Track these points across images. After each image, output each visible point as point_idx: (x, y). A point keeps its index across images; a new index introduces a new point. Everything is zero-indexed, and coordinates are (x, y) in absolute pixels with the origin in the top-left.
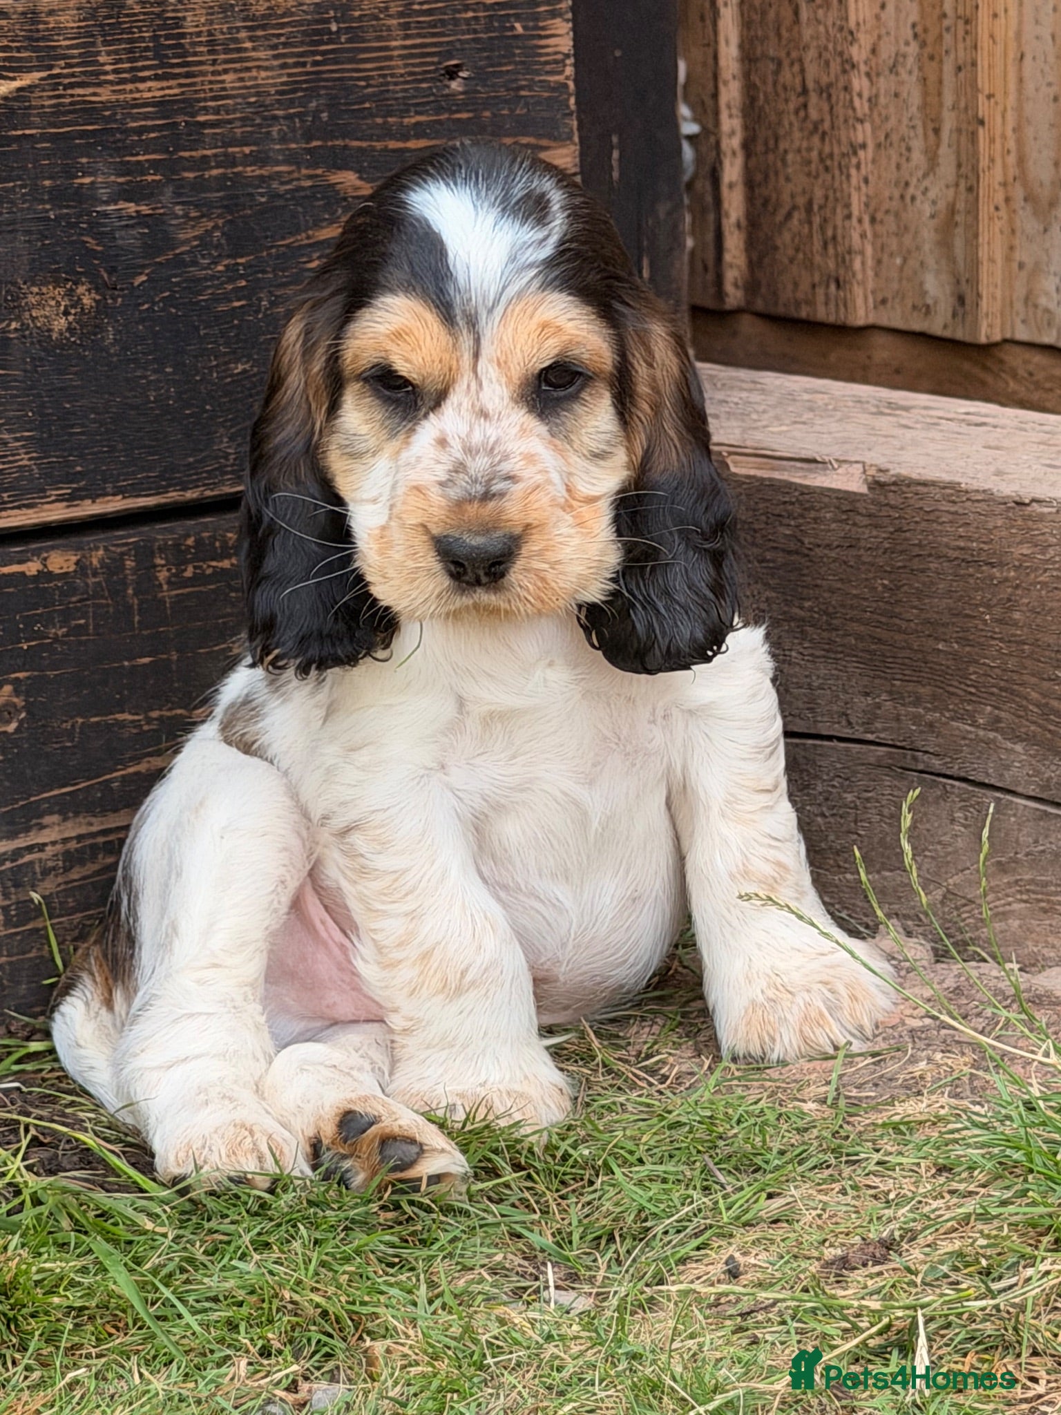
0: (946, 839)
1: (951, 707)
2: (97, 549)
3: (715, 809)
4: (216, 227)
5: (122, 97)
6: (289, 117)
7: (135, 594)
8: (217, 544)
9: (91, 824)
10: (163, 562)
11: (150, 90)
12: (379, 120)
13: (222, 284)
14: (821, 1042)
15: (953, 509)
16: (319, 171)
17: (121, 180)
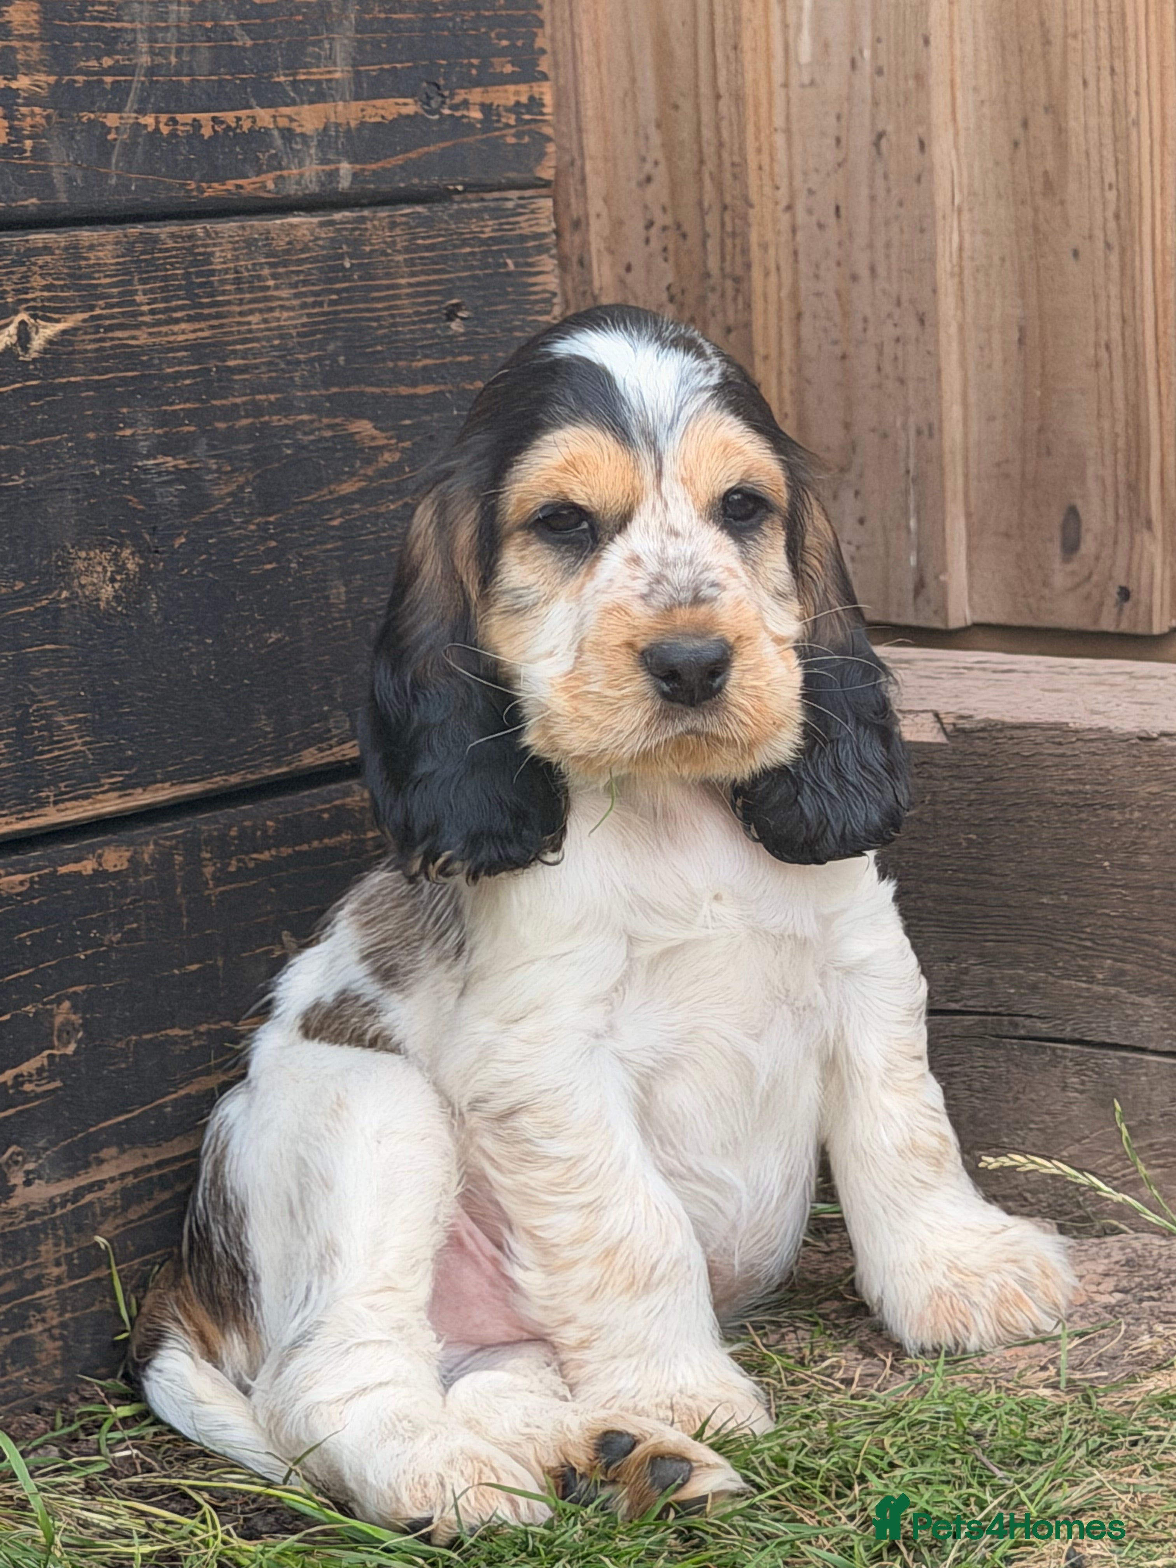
0: (1058, 1107)
1: (1060, 964)
2: (147, 844)
3: (876, 1080)
4: (247, 483)
5: (157, 340)
6: (310, 361)
7: (185, 892)
8: (259, 833)
9: (145, 1156)
10: (208, 856)
11: (183, 332)
12: (391, 364)
13: (256, 544)
14: (1022, 1324)
15: (1060, 751)
16: (338, 420)
17: (159, 431)
